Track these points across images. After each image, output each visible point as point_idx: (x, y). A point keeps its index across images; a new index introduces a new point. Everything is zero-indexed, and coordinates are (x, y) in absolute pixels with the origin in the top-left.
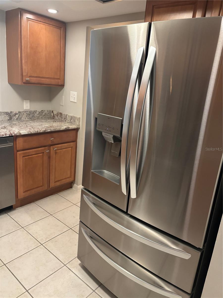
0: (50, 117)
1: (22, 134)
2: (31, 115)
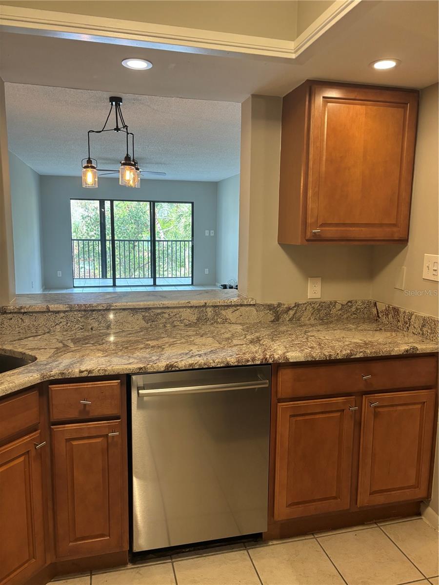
0: (369, 318)
1: (291, 361)
2: (323, 312)
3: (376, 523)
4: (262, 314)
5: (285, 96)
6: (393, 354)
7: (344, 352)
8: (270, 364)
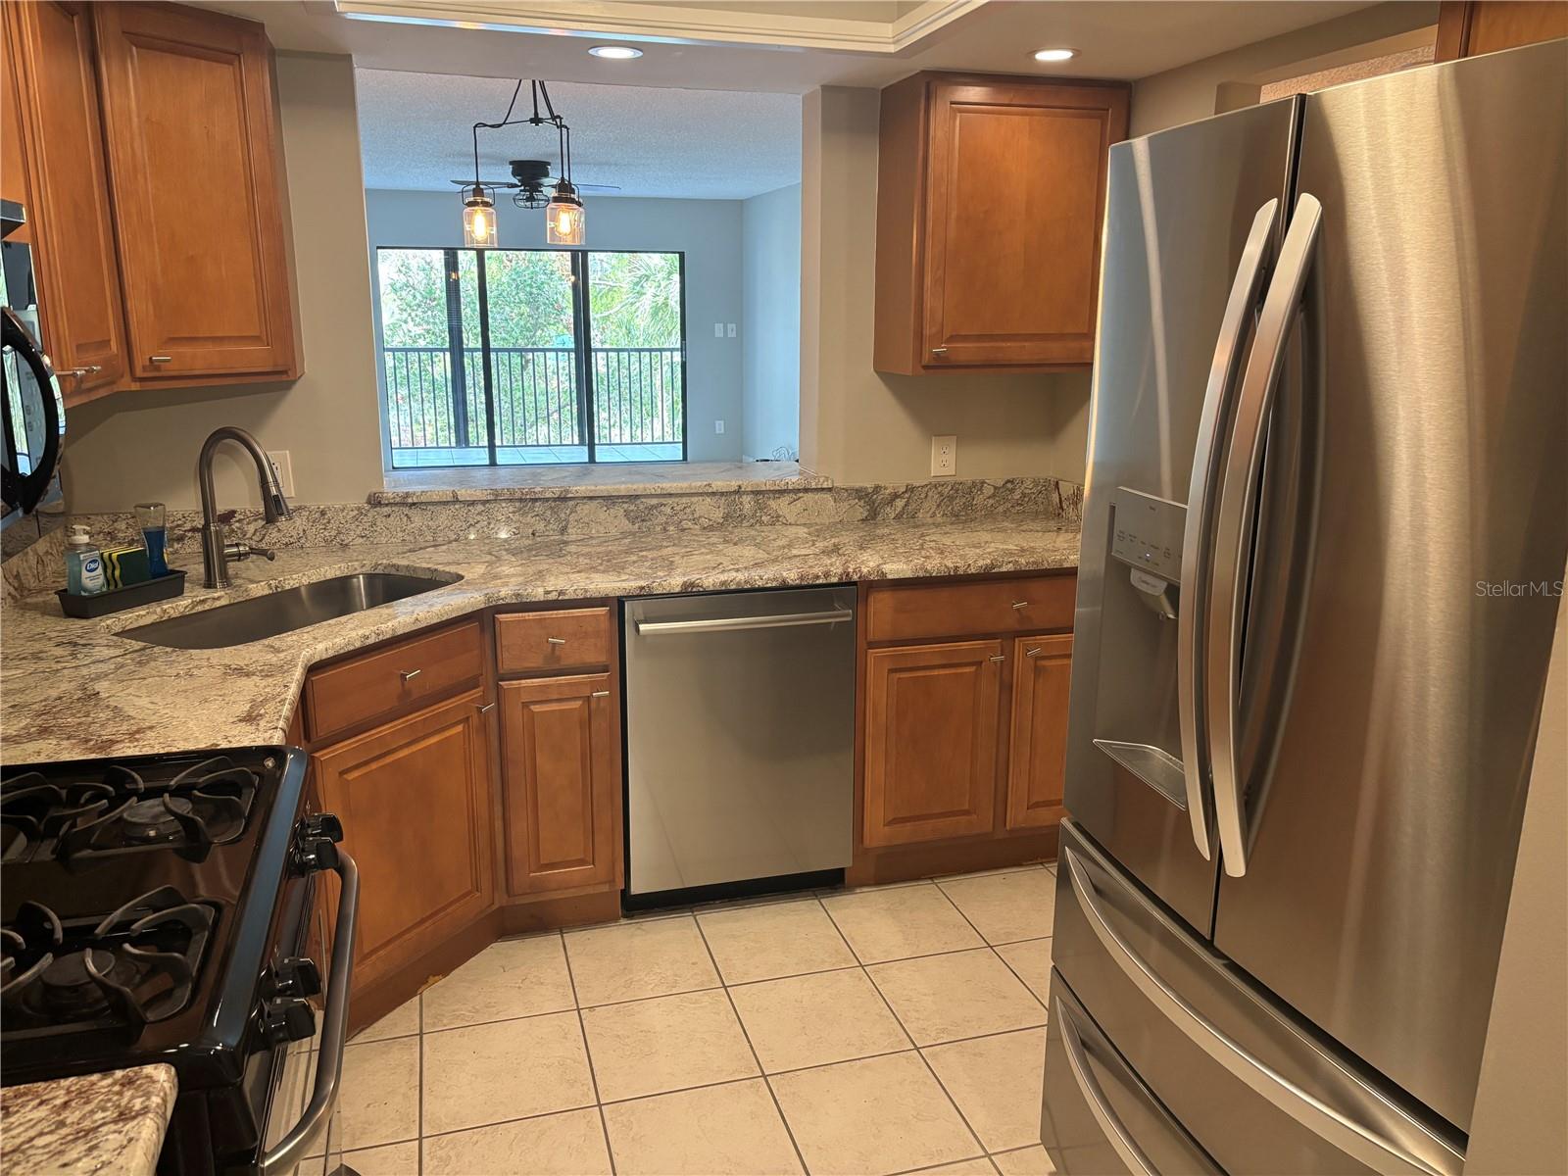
0: (1046, 512)
1: (890, 577)
2: (959, 502)
3: (1041, 863)
4: (845, 505)
5: (885, 89)
6: (1066, 565)
7: (981, 563)
8: (855, 583)
